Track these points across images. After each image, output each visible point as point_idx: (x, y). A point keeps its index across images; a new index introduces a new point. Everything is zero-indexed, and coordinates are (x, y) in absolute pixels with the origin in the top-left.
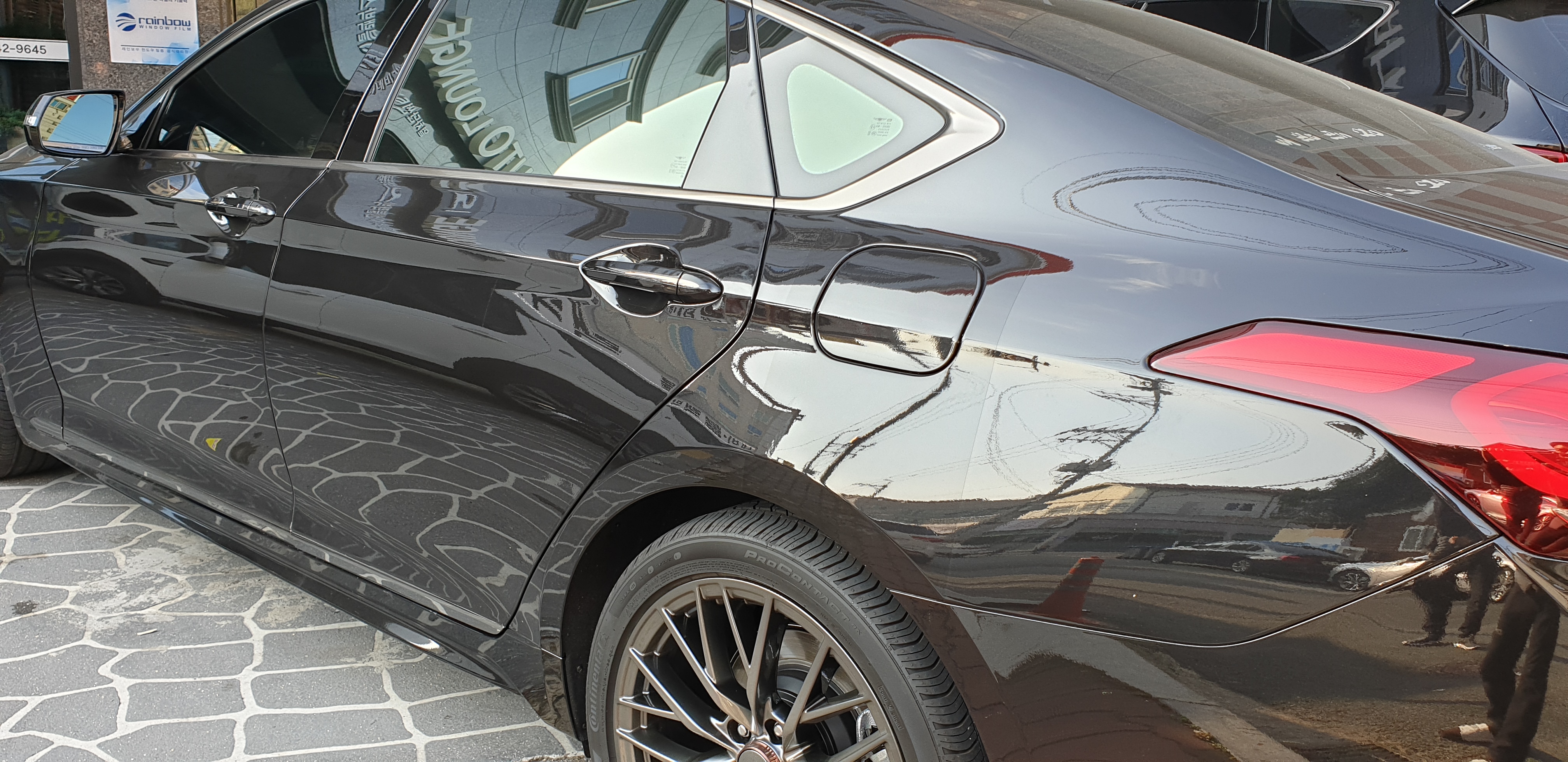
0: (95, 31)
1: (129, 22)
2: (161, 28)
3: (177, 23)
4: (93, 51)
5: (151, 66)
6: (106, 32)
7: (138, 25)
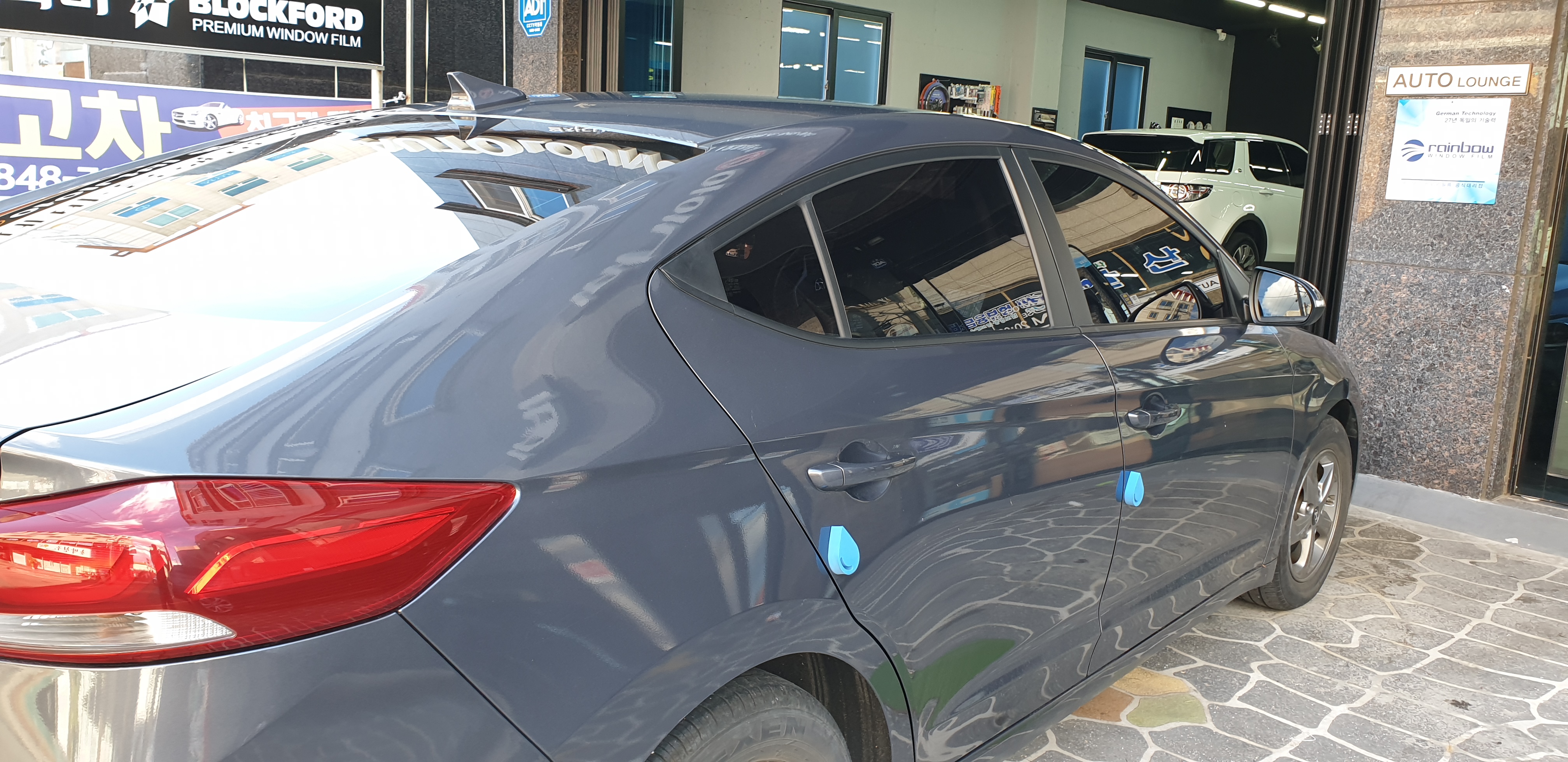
0: (1377, 161)
1: (1418, 150)
3: (1476, 149)
4: (1370, 185)
5: (1433, 204)
6: (1388, 163)
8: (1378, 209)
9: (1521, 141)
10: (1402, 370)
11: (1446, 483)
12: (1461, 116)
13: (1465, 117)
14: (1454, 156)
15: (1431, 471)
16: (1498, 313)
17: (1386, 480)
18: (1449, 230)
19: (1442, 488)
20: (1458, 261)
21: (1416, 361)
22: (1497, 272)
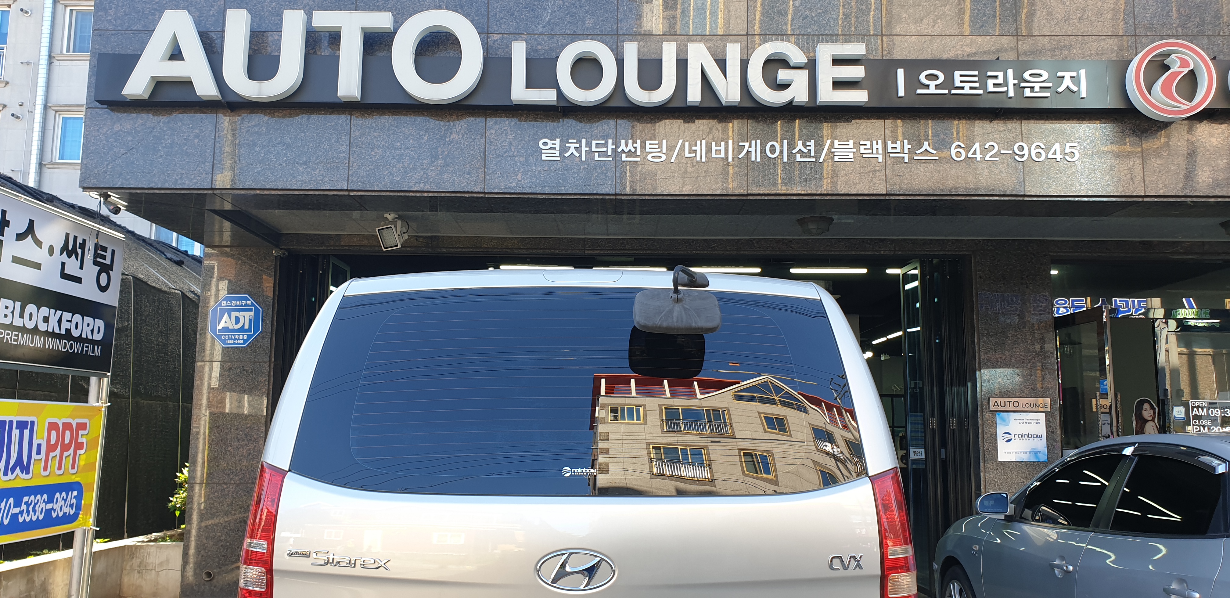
0: (990, 443)
1: (1009, 437)
2: (1026, 439)
3: (1035, 436)
4: (988, 455)
5: (1019, 462)
6: (996, 443)
7: (1013, 438)
8: (995, 467)
9: (1052, 433)
12: (1025, 421)
13: (1027, 421)
18: (1029, 474)
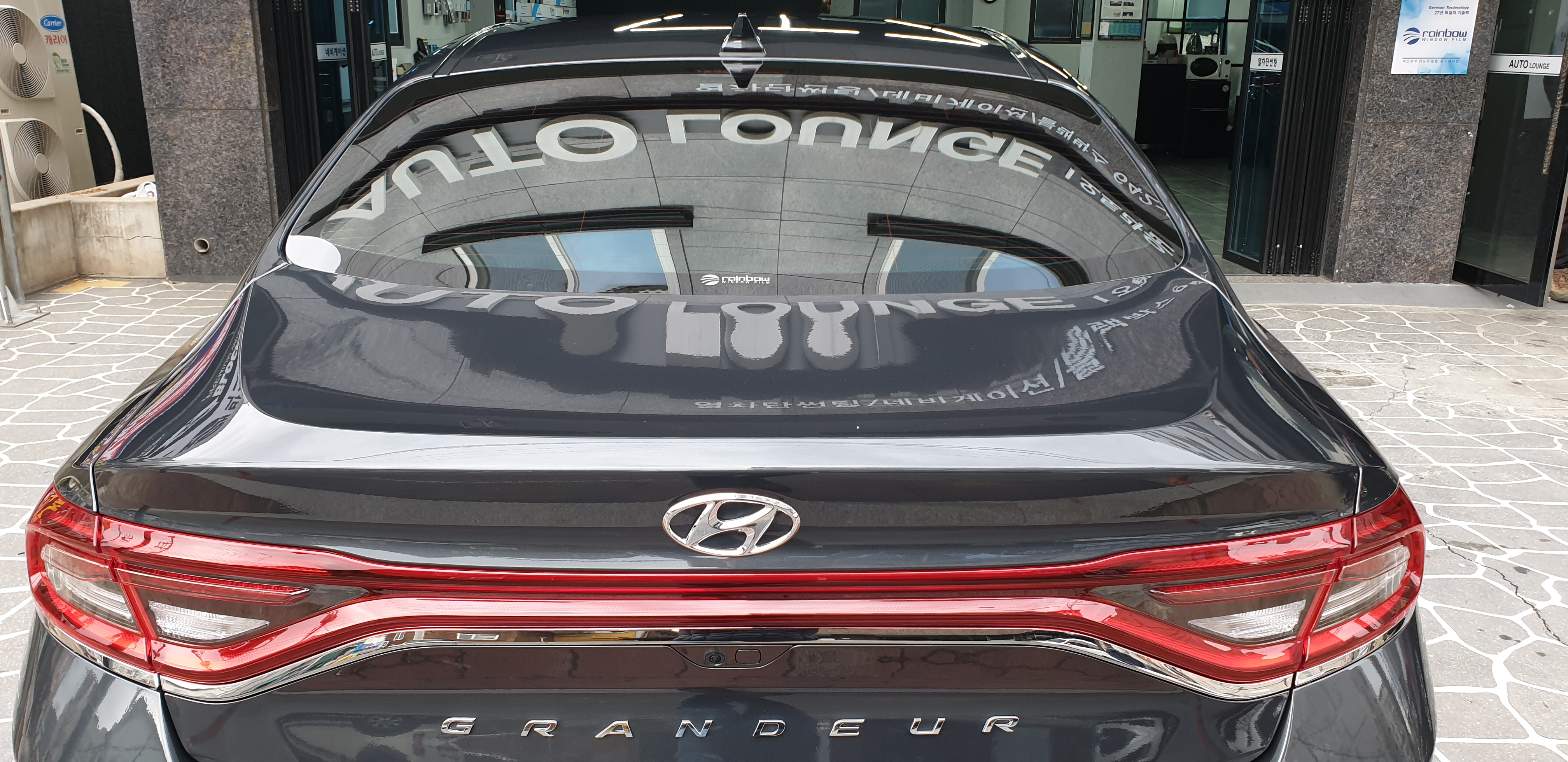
0: (1383, 45)
3: (1455, 34)
4: (1377, 64)
5: (1423, 76)
6: (1393, 46)
8: (1384, 82)
9: (1484, 28)
10: (1399, 202)
11: (1427, 277)
12: (1444, 10)
13: (1449, 10)
14: (1440, 40)
15: (1417, 271)
16: (1465, 152)
17: (1386, 284)
18: (1434, 95)
19: (1425, 282)
20: (1440, 117)
21: (1410, 193)
22: (1465, 123)
